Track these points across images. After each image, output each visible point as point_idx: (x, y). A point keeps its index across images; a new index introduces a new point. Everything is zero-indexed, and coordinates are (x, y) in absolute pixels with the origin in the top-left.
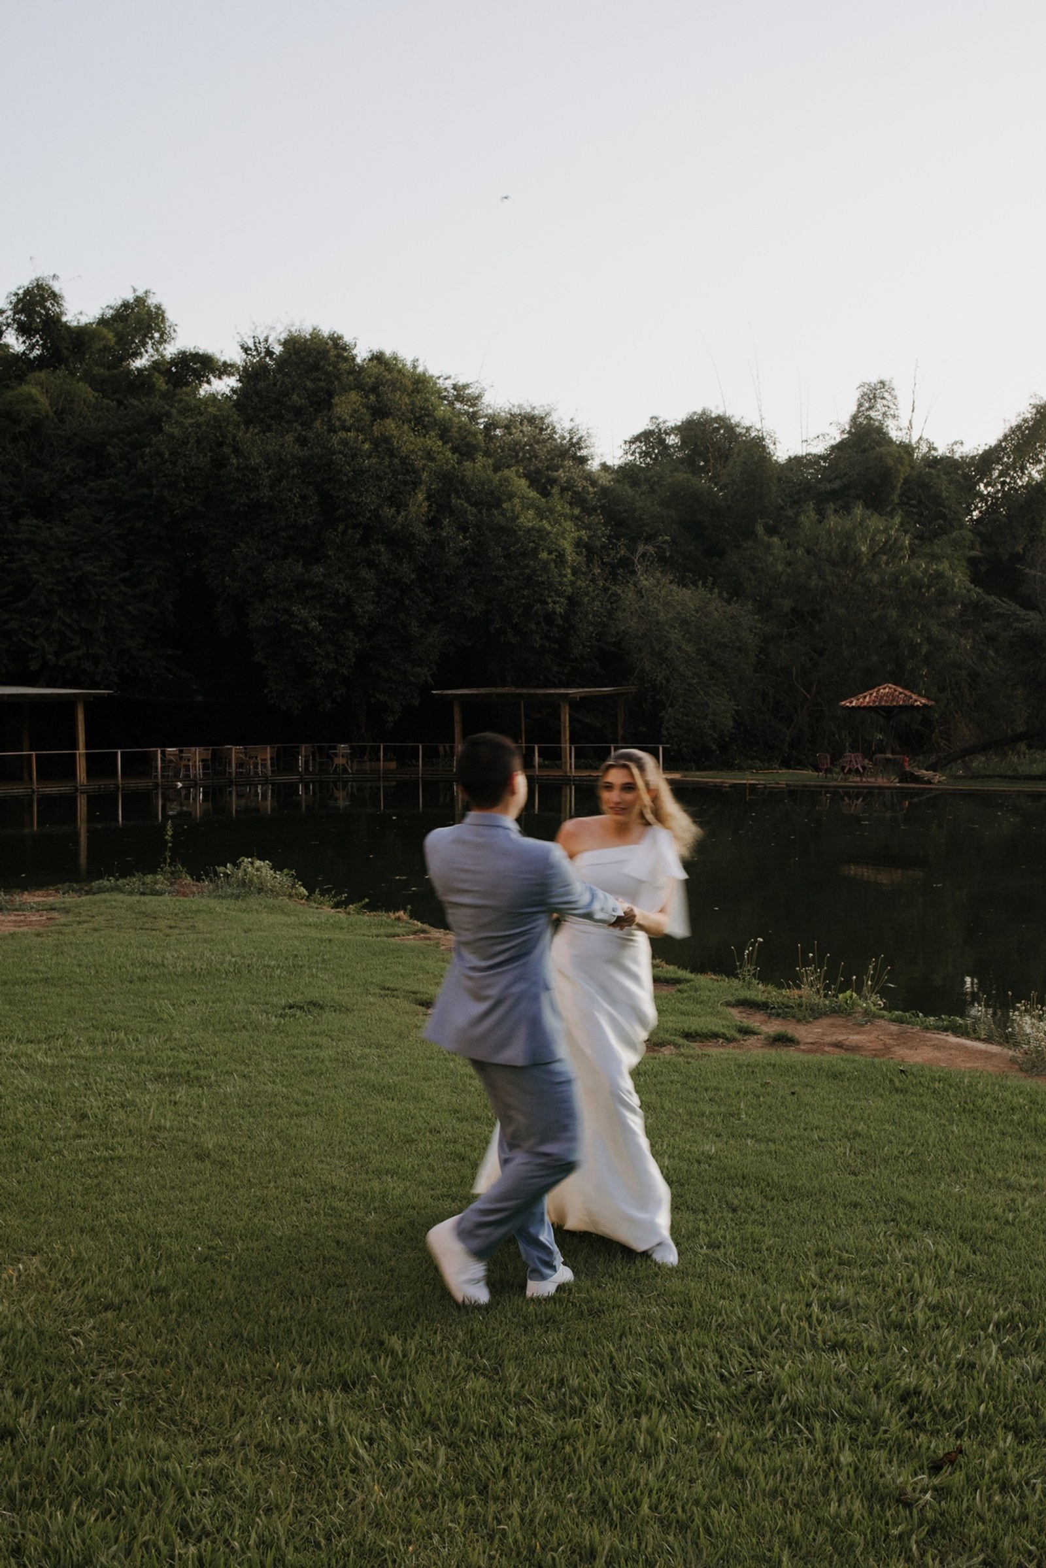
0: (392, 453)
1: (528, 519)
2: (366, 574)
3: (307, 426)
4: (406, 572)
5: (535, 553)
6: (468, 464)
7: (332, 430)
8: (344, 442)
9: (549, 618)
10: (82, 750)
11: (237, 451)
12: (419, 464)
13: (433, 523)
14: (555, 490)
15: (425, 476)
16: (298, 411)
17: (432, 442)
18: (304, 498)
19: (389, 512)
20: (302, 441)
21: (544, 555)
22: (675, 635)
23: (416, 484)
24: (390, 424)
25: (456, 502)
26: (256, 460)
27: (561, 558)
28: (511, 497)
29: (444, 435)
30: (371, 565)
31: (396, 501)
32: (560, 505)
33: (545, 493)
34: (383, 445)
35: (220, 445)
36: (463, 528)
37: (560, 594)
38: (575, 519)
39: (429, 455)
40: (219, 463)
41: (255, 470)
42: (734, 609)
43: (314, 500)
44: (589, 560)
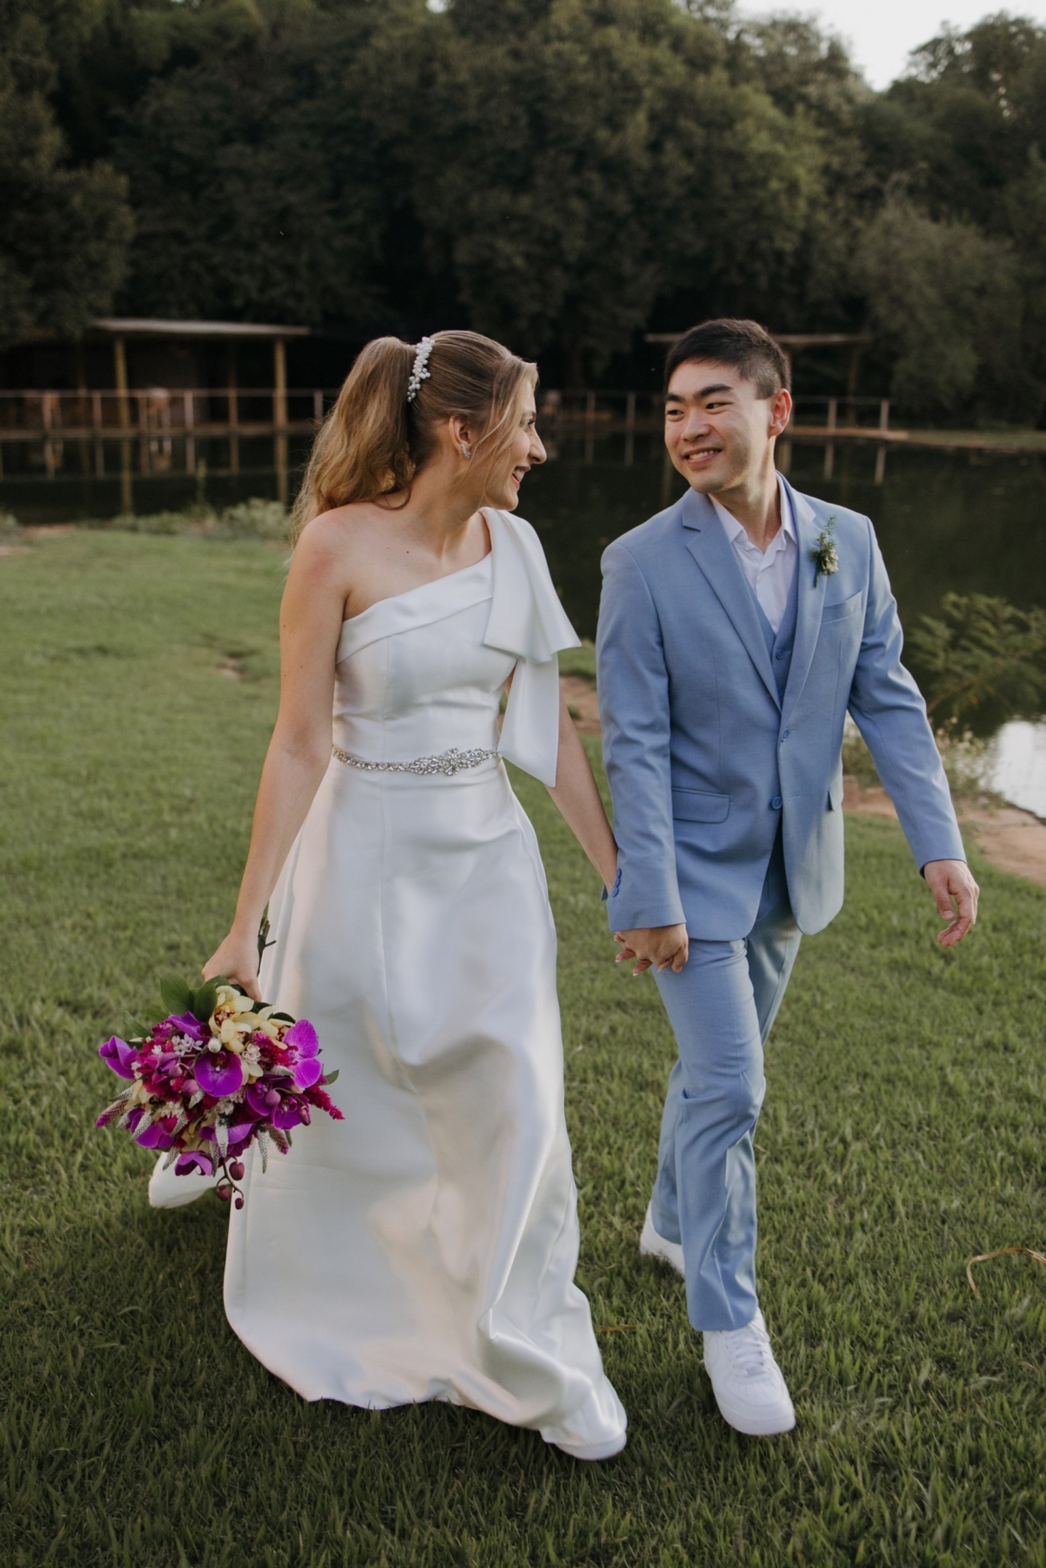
0: (612, 66)
1: (761, 142)
2: (576, 204)
3: (522, 36)
4: (621, 202)
5: (763, 182)
6: (701, 79)
7: (547, 40)
8: (558, 54)
9: (779, 255)
10: (280, 392)
11: (446, 67)
12: (642, 79)
13: (655, 147)
14: (800, 108)
15: (648, 93)
16: (515, 19)
17: (662, 53)
18: (514, 119)
19: (603, 134)
20: (516, 54)
21: (775, 185)
22: (916, 276)
23: (636, 103)
24: (613, 34)
25: (686, 124)
26: (464, 76)
27: (793, 188)
28: (745, 115)
29: (677, 46)
30: (583, 194)
31: (614, 122)
32: (802, 124)
33: (789, 111)
34: (602, 57)
35: (429, 59)
36: (689, 154)
37: (790, 228)
38: (824, 143)
39: (656, 69)
40: (427, 80)
41: (461, 88)
42: (989, 247)
43: (523, 121)
44: (831, 192)
